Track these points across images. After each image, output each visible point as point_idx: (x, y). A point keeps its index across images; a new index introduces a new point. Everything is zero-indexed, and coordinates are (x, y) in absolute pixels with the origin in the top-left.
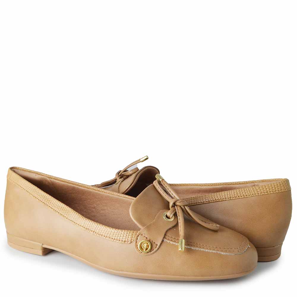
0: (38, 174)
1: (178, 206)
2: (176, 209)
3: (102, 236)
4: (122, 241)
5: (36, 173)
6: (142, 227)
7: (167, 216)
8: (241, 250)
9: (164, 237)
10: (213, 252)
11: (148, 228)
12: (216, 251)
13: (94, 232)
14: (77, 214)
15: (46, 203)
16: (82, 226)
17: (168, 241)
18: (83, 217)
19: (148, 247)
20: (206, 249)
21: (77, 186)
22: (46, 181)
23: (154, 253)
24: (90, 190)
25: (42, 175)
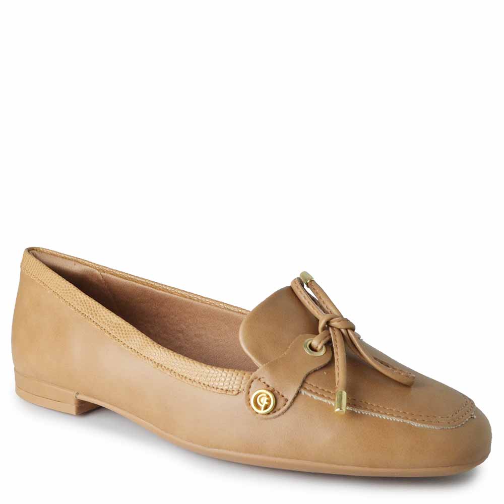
0: (79, 262)
1: (334, 329)
2: (330, 334)
3: (185, 379)
4: (222, 389)
5: (75, 261)
6: (261, 365)
7: (311, 347)
8: (455, 421)
9: (301, 387)
10: (396, 421)
11: (273, 366)
12: (402, 418)
13: (172, 370)
14: (142, 336)
15: (87, 315)
16: (151, 360)
17: (310, 395)
18: (153, 343)
19: (270, 404)
20: (382, 413)
21: (151, 288)
22: (93, 275)
23: (279, 415)
24: (174, 296)
25: (85, 265)
